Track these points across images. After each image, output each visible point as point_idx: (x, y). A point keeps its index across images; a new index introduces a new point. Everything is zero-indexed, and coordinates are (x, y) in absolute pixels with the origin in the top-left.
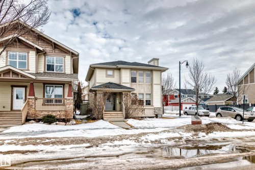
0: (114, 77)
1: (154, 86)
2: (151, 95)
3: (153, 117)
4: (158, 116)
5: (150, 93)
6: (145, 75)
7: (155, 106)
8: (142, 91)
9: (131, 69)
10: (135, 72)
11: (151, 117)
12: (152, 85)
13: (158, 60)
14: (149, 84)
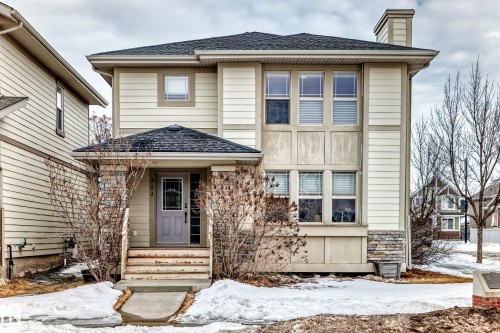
0: (192, 103)
1: (373, 138)
2: (355, 174)
3: (363, 274)
4: (384, 269)
5: (352, 168)
6: (329, 89)
7: (372, 228)
8: (315, 161)
9: (265, 65)
10: (285, 75)
11: (354, 275)
12: (360, 130)
13: (408, 15)
14: (351, 126)
